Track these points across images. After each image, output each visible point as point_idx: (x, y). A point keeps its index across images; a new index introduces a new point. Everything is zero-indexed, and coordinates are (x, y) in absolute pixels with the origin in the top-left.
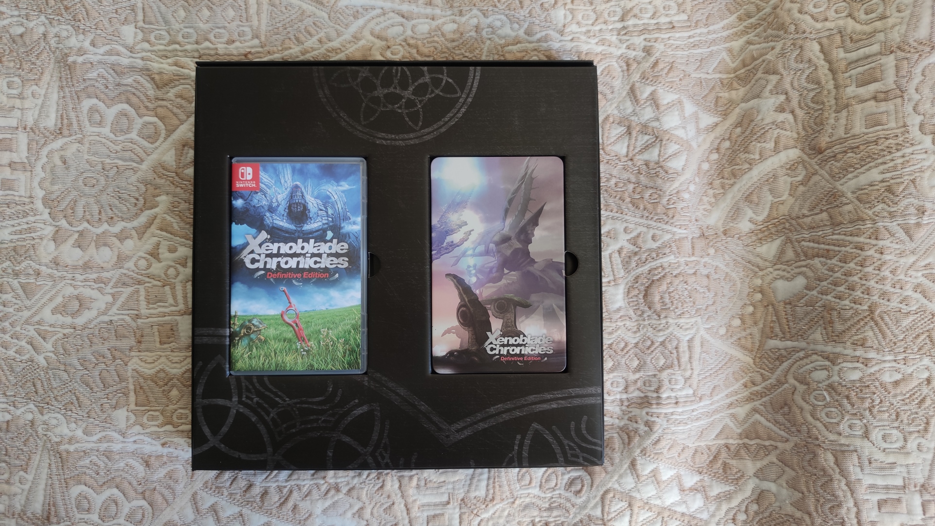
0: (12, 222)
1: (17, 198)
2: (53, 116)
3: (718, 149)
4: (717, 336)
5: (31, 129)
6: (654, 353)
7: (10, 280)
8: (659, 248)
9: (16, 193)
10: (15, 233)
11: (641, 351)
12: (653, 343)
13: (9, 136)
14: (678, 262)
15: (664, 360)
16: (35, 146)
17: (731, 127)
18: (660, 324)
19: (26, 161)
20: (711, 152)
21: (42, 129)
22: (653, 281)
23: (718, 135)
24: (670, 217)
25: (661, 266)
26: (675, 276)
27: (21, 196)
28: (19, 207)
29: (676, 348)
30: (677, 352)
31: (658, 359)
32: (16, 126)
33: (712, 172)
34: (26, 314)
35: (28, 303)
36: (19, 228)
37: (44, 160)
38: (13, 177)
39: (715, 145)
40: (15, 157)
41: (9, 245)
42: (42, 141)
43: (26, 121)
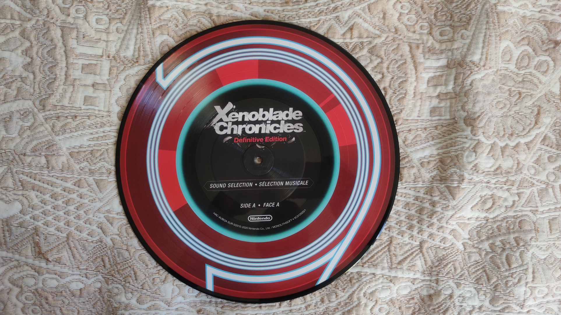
0: (91, 131)
1: (97, 112)
2: (132, 48)
5: (114, 57)
7: (87, 177)
9: (97, 108)
10: (93, 139)
13: (95, 62)
16: (115, 71)
19: (107, 82)
21: (122, 58)
27: (99, 111)
28: (98, 119)
32: (101, 54)
34: (98, 204)
35: (100, 195)
36: (96, 136)
37: (123, 82)
38: (95, 95)
40: (98, 79)
41: (87, 149)
42: (122, 68)
43: (109, 51)
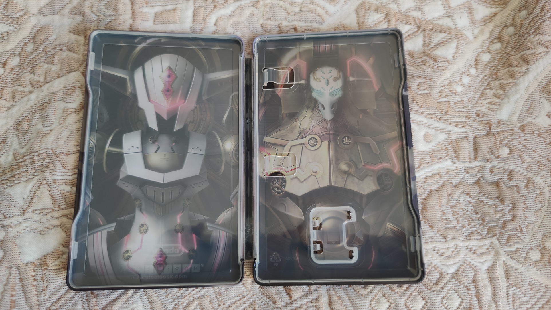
3: (500, 39)
4: (529, 263)
6: (445, 290)
8: (434, 151)
11: (427, 287)
12: (441, 275)
14: (457, 168)
15: (460, 300)
17: (513, 13)
18: (447, 248)
20: (492, 42)
22: (431, 191)
23: (498, 23)
24: (444, 112)
25: (439, 174)
26: (455, 186)
29: (474, 281)
30: (476, 287)
31: (450, 298)
33: (496, 62)
39: (496, 33)
